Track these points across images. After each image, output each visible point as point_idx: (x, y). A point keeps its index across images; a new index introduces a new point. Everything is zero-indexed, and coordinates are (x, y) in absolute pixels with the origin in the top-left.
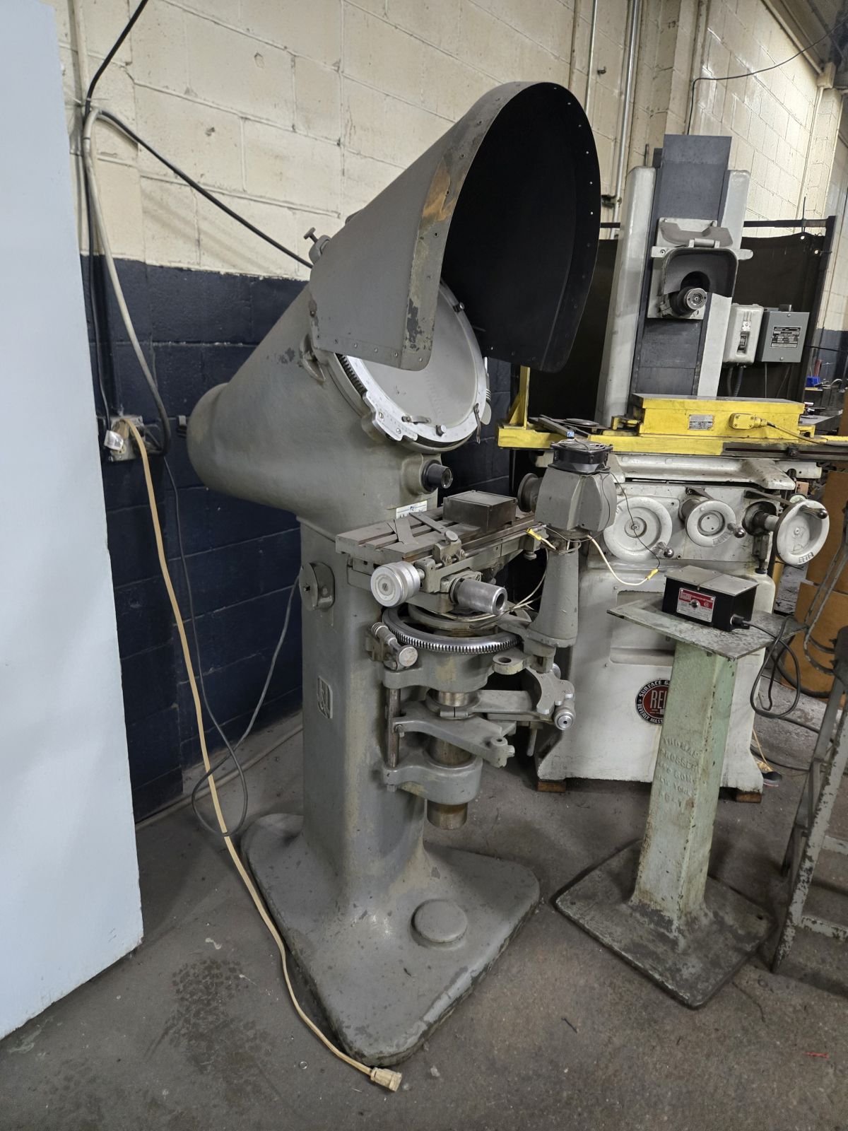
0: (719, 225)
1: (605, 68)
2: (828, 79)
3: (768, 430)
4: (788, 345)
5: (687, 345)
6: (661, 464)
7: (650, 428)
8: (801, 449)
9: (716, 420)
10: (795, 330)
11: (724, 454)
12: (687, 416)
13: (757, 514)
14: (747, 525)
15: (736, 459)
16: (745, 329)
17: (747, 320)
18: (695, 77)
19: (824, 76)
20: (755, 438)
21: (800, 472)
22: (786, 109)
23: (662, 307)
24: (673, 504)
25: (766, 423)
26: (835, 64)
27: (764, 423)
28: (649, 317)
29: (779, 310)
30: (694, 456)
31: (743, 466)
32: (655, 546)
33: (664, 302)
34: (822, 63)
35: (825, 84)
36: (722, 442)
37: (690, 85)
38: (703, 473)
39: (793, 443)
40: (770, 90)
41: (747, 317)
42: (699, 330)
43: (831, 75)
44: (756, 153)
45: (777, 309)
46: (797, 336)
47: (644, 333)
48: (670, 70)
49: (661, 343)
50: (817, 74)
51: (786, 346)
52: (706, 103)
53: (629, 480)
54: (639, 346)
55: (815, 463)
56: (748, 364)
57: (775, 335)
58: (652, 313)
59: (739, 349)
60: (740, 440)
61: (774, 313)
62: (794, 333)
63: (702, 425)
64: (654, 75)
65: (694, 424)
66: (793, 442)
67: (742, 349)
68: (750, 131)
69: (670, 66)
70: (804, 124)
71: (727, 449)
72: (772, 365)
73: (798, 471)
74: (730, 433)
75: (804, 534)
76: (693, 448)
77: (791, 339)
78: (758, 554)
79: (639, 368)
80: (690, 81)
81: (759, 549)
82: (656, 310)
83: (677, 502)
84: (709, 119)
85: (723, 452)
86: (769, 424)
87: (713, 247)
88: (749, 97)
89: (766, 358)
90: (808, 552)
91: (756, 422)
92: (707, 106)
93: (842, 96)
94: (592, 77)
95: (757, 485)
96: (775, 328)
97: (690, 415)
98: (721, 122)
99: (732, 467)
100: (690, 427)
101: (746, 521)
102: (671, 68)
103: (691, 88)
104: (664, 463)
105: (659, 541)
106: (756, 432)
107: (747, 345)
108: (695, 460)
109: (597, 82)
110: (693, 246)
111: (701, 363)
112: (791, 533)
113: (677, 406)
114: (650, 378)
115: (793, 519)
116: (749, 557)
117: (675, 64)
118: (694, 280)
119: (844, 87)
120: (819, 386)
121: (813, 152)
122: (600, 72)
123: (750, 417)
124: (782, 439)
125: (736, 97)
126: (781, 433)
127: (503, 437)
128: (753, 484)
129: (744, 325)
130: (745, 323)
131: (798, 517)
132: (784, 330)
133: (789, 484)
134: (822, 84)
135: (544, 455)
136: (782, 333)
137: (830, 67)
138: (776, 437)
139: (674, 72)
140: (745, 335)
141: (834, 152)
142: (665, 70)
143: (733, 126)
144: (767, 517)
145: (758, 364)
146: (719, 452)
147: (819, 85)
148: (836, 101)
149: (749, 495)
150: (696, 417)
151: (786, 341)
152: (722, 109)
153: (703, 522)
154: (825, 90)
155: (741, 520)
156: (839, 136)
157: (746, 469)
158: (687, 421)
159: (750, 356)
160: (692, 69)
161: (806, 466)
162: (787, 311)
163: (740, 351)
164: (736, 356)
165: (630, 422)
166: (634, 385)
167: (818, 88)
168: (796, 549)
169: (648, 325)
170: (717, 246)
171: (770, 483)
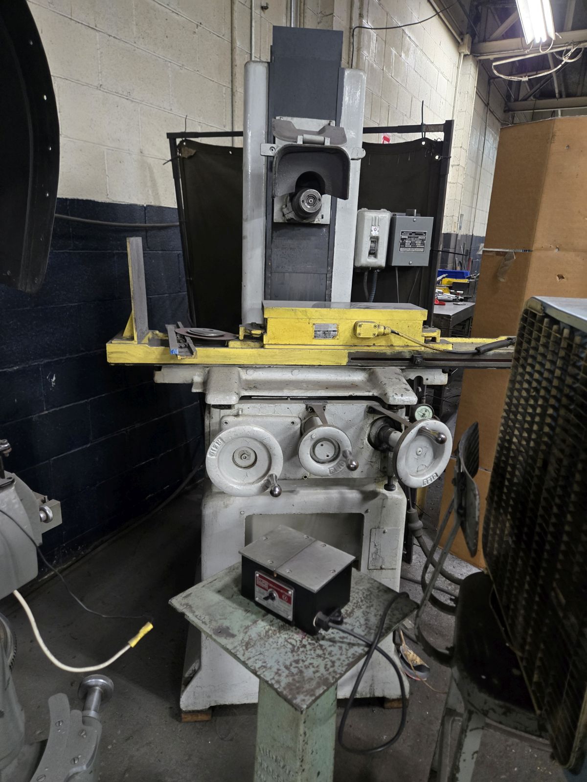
0: (337, 124)
1: (267, 4)
2: (466, 47)
3: (392, 336)
4: (416, 249)
5: (316, 250)
6: (286, 375)
7: (274, 338)
8: (425, 356)
9: (341, 329)
10: (422, 235)
11: (350, 364)
12: (311, 325)
13: (382, 429)
14: (373, 440)
15: (362, 369)
16: (374, 234)
17: (375, 225)
18: (354, 26)
19: (464, 44)
20: (380, 347)
21: (427, 379)
22: (436, 68)
23: (285, 210)
24: (293, 423)
25: (390, 331)
26: (471, 36)
27: (388, 331)
28: (275, 221)
29: (406, 215)
30: (320, 367)
31: (369, 376)
32: (266, 478)
33: (286, 206)
34: (461, 34)
35: (464, 51)
36: (347, 351)
37: (350, 32)
38: (328, 386)
39: (417, 351)
40: (422, 50)
41: (375, 222)
42: (327, 235)
43: (468, 44)
44: (414, 99)
45: (405, 214)
46: (423, 240)
47: (272, 238)
48: (331, 16)
49: (291, 248)
50: (459, 43)
51: (413, 250)
52: (369, 52)
53: (243, 398)
54: (269, 251)
55: (441, 370)
56: (380, 268)
57: (403, 239)
58: (278, 218)
59: (370, 253)
60: (366, 349)
61: (401, 217)
62: (420, 237)
63: (326, 334)
64: (319, 20)
65: (319, 333)
66: (418, 349)
67: (373, 253)
68: (408, 82)
69: (330, 12)
70: (450, 80)
71: (352, 359)
72: (404, 270)
73: (424, 378)
74: (355, 341)
75: (427, 454)
76: (318, 359)
77: (418, 243)
78: (386, 470)
79: (271, 273)
80: (350, 28)
81: (386, 466)
82: (281, 214)
83: (297, 421)
84: (372, 66)
85: (349, 362)
86: (393, 332)
87: (324, 144)
88: (405, 53)
89: (395, 263)
90: (432, 473)
91: (380, 330)
92: (369, 54)
93: (477, 62)
94: (257, 12)
95: (380, 398)
96: (402, 232)
97: (314, 324)
98: (383, 70)
99: (358, 377)
100: (315, 337)
101: (372, 436)
102: (332, 14)
103: (351, 34)
104: (290, 375)
105: (271, 472)
106: (382, 339)
107: (377, 250)
108: (322, 371)
109: (261, 17)
110: (302, 143)
111: (332, 269)
112: (412, 455)
113: (300, 315)
114: (283, 284)
115: (414, 440)
116: (377, 473)
117: (335, 11)
118: (308, 181)
119: (479, 55)
120: (469, 278)
121: (458, 103)
122: (264, 8)
123: (374, 324)
124: (408, 346)
125: (394, 52)
126: (406, 340)
127: (112, 353)
128: (376, 397)
129: (373, 229)
130: (373, 228)
131: (419, 437)
132: (410, 234)
133: (412, 398)
134: (462, 51)
135: (162, 370)
136: (409, 237)
137: (467, 38)
138: (401, 344)
139: (334, 18)
140: (375, 240)
141: (474, 103)
142: (327, 16)
143: (393, 74)
144: (391, 433)
145: (389, 268)
146: (344, 362)
147: (460, 51)
148: (473, 65)
149: (371, 411)
150: (320, 325)
151: (414, 245)
152: (383, 59)
153: (316, 449)
154: (465, 56)
155: (367, 436)
156: (476, 92)
157: (373, 379)
158: (311, 330)
159: (380, 260)
160: (351, 19)
161: (433, 373)
162: (413, 215)
163: (371, 256)
164: (366, 260)
165: (253, 332)
166: (268, 291)
167: (460, 54)
168: (419, 469)
169: (275, 229)
170: (328, 143)
171: (391, 399)
